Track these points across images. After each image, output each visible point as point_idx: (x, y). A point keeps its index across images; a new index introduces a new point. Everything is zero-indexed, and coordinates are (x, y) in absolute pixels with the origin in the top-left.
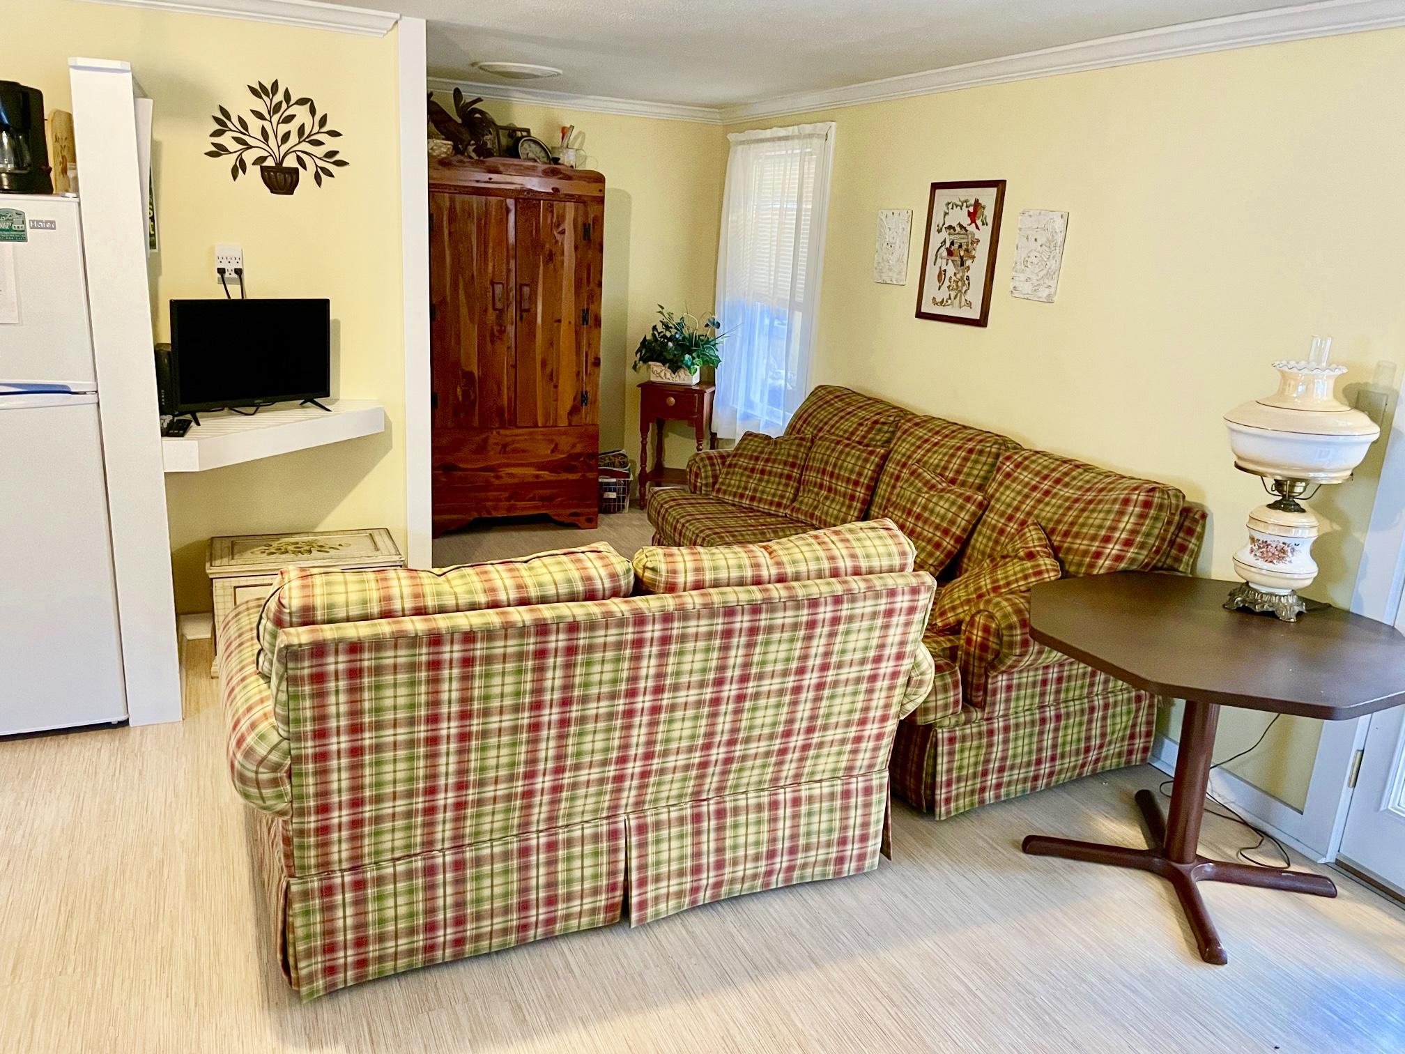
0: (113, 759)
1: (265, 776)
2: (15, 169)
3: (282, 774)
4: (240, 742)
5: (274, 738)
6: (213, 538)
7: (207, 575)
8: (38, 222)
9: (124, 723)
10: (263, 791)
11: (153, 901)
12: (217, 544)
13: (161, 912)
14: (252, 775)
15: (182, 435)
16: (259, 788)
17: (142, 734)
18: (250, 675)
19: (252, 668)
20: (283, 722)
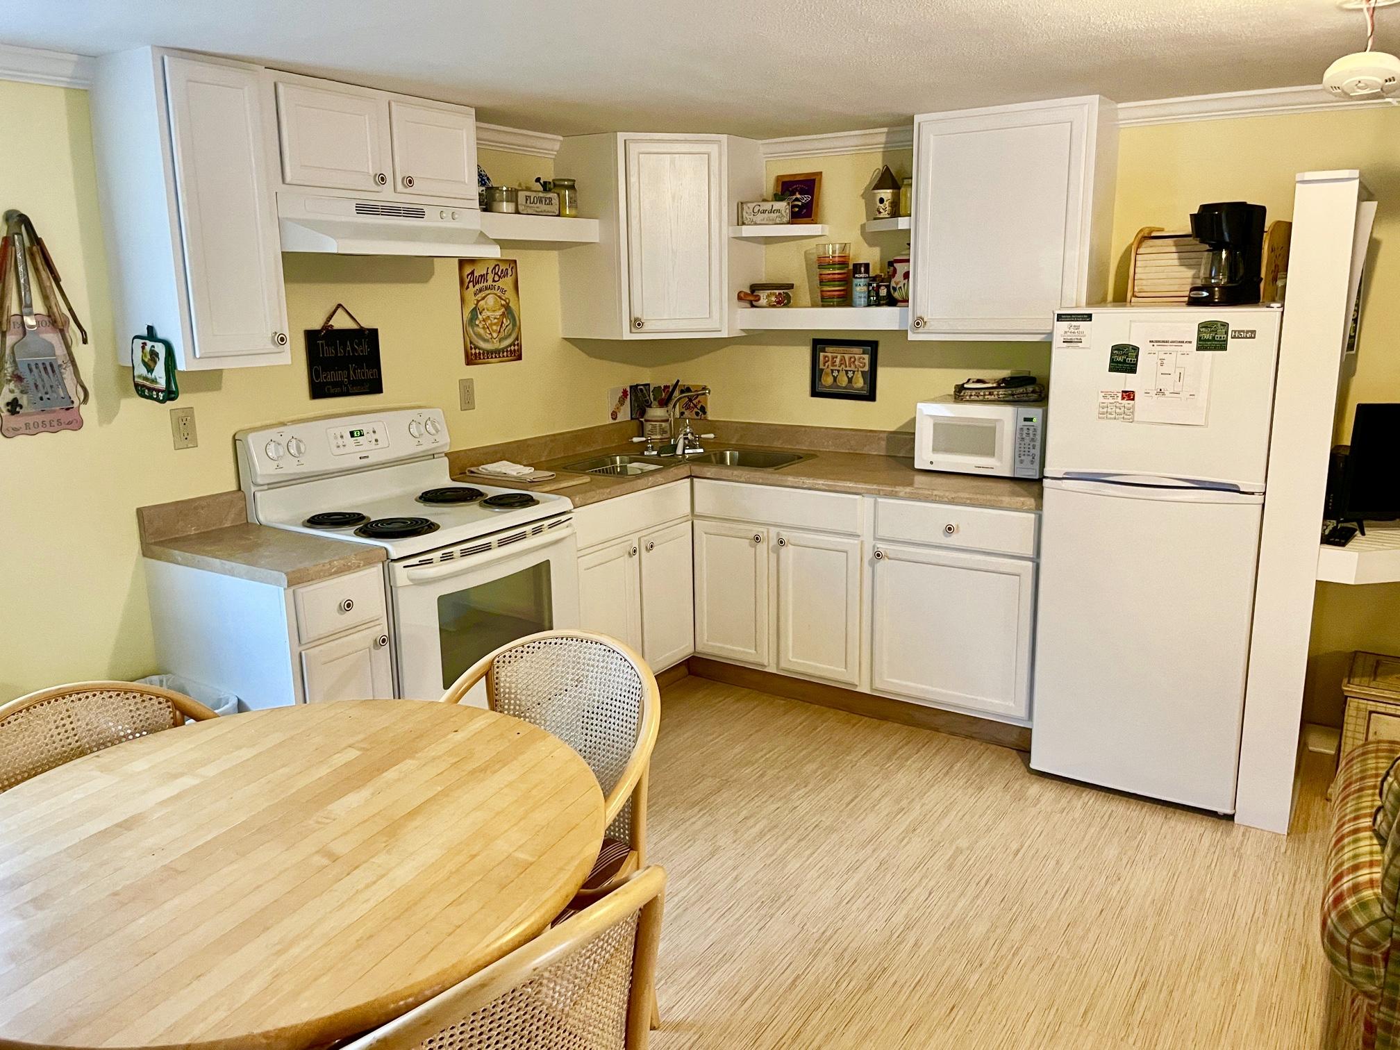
0: (1212, 850)
1: (1357, 948)
2: (1228, 282)
3: (1378, 954)
4: (1339, 899)
5: (1377, 912)
6: (1356, 652)
7: (1343, 691)
8: (1239, 331)
9: (1230, 818)
10: (1352, 963)
11: (1220, 1012)
12: (1360, 661)
13: (1226, 1026)
14: (1345, 942)
15: (1343, 545)
16: (1349, 959)
17: (1244, 834)
18: (1365, 829)
19: (1366, 822)
20: (1389, 898)
